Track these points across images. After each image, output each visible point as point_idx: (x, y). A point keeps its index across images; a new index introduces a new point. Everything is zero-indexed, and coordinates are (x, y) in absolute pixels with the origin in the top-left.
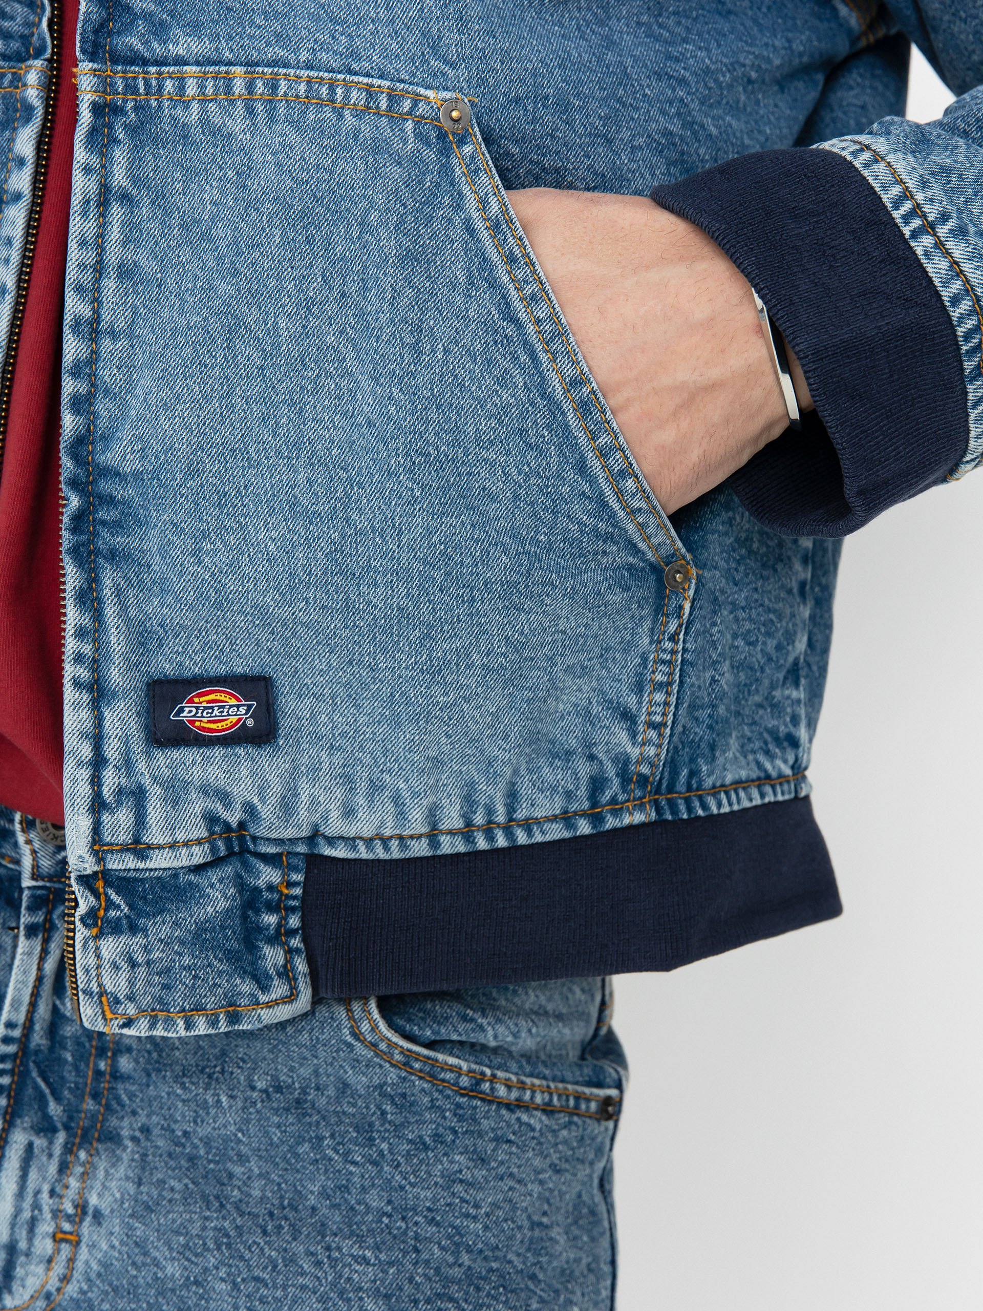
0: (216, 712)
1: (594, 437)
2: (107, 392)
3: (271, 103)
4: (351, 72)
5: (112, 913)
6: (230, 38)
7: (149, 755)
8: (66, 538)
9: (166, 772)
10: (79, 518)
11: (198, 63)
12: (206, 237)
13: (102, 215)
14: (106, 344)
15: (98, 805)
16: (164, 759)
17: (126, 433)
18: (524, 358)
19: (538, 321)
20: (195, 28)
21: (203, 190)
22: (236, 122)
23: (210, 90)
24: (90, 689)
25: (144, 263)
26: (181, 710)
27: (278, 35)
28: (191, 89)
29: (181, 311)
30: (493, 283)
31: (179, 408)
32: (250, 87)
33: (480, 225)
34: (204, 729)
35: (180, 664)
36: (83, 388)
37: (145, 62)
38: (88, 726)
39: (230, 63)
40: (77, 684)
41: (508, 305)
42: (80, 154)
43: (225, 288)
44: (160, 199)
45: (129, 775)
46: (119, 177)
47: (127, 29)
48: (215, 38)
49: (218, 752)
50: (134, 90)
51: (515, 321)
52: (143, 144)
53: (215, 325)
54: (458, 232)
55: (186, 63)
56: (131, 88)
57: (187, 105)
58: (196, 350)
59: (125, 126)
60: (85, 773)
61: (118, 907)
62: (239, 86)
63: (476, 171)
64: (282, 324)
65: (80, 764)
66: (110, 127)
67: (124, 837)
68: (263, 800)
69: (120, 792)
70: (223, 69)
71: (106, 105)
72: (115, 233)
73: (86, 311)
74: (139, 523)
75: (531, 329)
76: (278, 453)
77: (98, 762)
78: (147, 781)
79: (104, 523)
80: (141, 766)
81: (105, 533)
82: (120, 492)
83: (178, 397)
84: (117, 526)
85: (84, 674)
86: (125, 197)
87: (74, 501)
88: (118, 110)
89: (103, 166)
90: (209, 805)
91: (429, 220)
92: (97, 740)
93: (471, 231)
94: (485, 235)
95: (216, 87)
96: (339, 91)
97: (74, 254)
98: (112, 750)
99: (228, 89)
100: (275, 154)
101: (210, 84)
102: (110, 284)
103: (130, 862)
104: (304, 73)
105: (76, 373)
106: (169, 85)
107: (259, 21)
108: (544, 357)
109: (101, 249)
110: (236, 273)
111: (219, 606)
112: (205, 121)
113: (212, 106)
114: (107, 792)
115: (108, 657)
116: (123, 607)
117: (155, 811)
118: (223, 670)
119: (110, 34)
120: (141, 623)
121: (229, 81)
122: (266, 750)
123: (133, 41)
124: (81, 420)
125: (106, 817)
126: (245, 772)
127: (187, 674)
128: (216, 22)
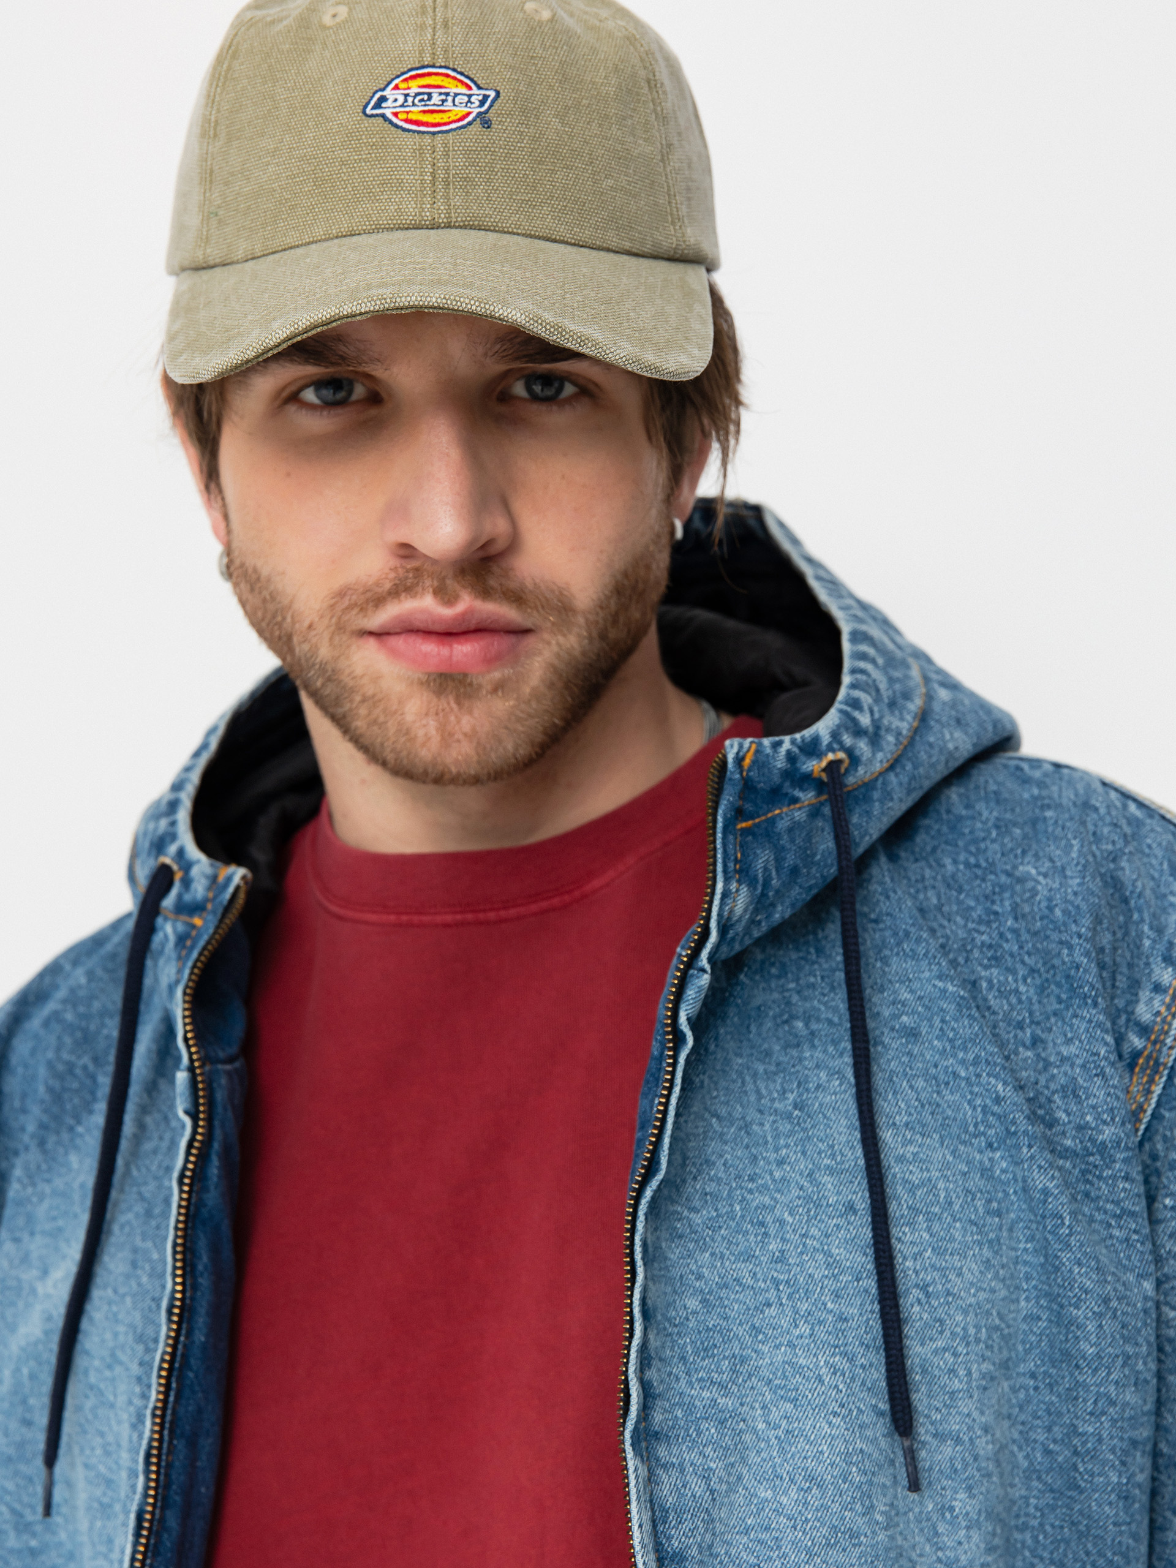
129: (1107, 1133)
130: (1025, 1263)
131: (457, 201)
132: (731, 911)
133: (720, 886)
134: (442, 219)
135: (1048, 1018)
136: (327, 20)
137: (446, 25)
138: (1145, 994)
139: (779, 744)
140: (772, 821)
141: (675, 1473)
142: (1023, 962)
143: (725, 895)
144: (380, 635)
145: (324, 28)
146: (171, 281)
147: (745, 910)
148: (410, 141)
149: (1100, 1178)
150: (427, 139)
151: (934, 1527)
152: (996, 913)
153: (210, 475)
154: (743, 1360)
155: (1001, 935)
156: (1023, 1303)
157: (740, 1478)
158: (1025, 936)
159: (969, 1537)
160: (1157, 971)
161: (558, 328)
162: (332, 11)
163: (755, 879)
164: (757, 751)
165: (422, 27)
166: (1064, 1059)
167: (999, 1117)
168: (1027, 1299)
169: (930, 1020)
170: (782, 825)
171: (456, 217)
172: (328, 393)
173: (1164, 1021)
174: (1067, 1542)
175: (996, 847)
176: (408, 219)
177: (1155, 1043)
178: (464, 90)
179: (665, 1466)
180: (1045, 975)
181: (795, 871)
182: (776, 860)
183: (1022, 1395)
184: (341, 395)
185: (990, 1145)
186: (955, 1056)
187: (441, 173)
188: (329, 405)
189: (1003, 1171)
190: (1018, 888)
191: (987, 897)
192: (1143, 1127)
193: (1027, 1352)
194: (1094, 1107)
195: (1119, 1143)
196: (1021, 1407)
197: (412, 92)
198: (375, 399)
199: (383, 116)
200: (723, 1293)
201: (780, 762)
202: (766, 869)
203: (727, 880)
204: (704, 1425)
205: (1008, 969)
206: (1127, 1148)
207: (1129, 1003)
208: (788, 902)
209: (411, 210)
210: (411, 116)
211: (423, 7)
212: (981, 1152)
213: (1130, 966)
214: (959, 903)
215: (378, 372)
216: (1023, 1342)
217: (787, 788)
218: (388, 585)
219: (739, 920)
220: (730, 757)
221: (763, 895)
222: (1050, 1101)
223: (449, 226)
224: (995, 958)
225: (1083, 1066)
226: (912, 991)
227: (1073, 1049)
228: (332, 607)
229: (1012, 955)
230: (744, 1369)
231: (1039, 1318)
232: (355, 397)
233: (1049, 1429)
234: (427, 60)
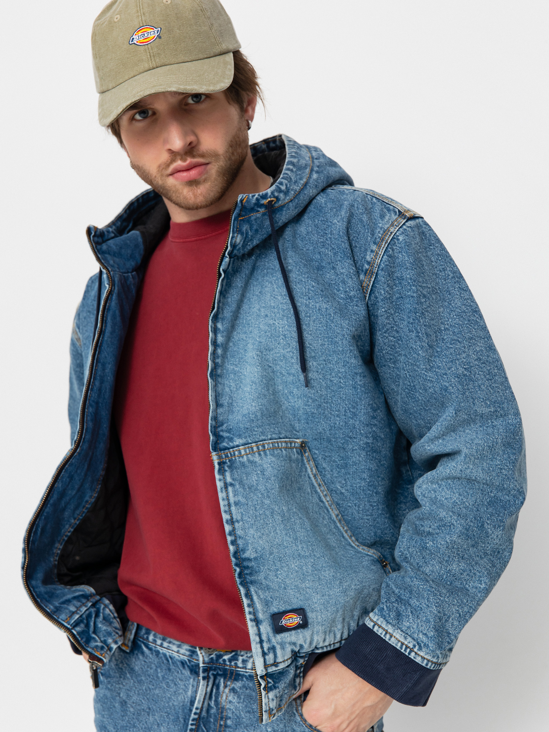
0: (291, 620)
1: (344, 528)
2: (240, 537)
3: (264, 451)
4: (281, 438)
5: (270, 685)
6: (250, 436)
7: (275, 636)
8: (238, 580)
9: (280, 640)
10: (240, 574)
11: (242, 445)
12: (256, 489)
13: (226, 491)
14: (236, 525)
15: (264, 654)
16: (279, 637)
17: (250, 547)
18: (326, 511)
19: (328, 501)
20: (240, 436)
21: (252, 478)
22: (257, 458)
23: (248, 452)
24: (255, 621)
25: (241, 500)
26: (282, 622)
27: (262, 433)
28: (243, 452)
29: (256, 510)
30: (316, 492)
31: (264, 537)
32: (258, 448)
33: (312, 476)
34: (288, 626)
35: (279, 608)
36: (233, 538)
37: (229, 449)
38: (256, 632)
39: (251, 443)
40: (251, 620)
41: (320, 498)
42: (217, 476)
43: (267, 502)
44: (241, 483)
45: (270, 644)
46: (229, 479)
47: (223, 442)
48: (246, 438)
49: (293, 632)
50: (228, 457)
51: (322, 502)
52: (233, 470)
53: (268, 513)
54: (307, 479)
55: (239, 446)
56: (227, 456)
57: (243, 457)
58: (264, 521)
59: (228, 466)
60: (259, 646)
61: (271, 683)
62: (255, 449)
63: (309, 461)
64: (284, 508)
65: (257, 643)
66: (224, 467)
67: (272, 662)
68: (305, 643)
69: (269, 649)
70: (250, 445)
71: (221, 462)
72: (231, 495)
73: (228, 517)
74: (256, 572)
75: (327, 503)
76: (292, 542)
77: (261, 642)
78: (275, 644)
79: (247, 574)
80: (273, 640)
81: (248, 577)
82: (250, 564)
83: (263, 534)
84: (251, 574)
85: (252, 617)
86: (231, 485)
87: (238, 570)
88: (224, 463)
89: (224, 478)
90: (292, 647)
91: (301, 476)
92: (259, 635)
93: (309, 478)
94: (313, 479)
95: (249, 450)
96: (280, 444)
97: (222, 503)
98: (264, 637)
99: (253, 450)
100: (270, 464)
101: (247, 450)
102: (233, 508)
103: (274, 669)
104: (270, 441)
105: (230, 534)
106: (237, 453)
107: (256, 429)
108: (330, 510)
109: (228, 500)
110: (269, 497)
111: (285, 588)
112: (249, 460)
113: (249, 456)
114: (265, 650)
115: (257, 611)
116: (259, 596)
117: (279, 652)
118: (290, 608)
119: (218, 444)
120: (265, 599)
121: (252, 448)
122: (306, 629)
123: (225, 444)
124: (234, 547)
125: (267, 657)
126: (301, 637)
127: (281, 611)
128: (245, 433)
129: (352, 293)
130: (319, 330)
131: (157, 60)
132: (235, 241)
133: (231, 235)
134: (155, 66)
135: (337, 262)
136: (116, 20)
137: (144, 14)
138: (368, 253)
139: (254, 196)
140: (250, 217)
141: (222, 385)
142: (331, 246)
143: (232, 238)
144: (171, 174)
145: (115, 22)
146: (99, 95)
147: (241, 241)
148: (142, 48)
149: (350, 305)
150: (146, 46)
151: (288, 397)
152: (326, 233)
153: (121, 142)
154: (242, 358)
155: (326, 239)
156: (320, 341)
157: (240, 387)
158: (333, 239)
159: (298, 401)
160: (372, 246)
161: (185, 89)
162: (116, 17)
163: (243, 233)
164: (248, 198)
165: (138, 16)
166: (341, 273)
167: (313, 291)
168: (321, 340)
169: (296, 267)
170: (253, 218)
171: (158, 65)
172: (142, 115)
173: (374, 260)
174: (340, 404)
175: (329, 215)
176: (146, 69)
177: (372, 266)
178: (153, 30)
179: (220, 383)
180: (337, 250)
181: (257, 231)
182: (250, 227)
183: (322, 366)
184: (146, 115)
185: (309, 298)
186: (302, 276)
187: (152, 54)
188: (145, 118)
189: (312, 305)
190: (333, 226)
191: (324, 229)
192: (369, 290)
193: (322, 354)
194: (349, 286)
195: (355, 296)
196: (322, 370)
197: (140, 35)
198: (154, 113)
199: (134, 43)
200: (239, 342)
201: (254, 201)
202: (246, 230)
203: (233, 233)
204: (231, 375)
205: (326, 248)
206: (357, 298)
207: (365, 255)
208: (257, 239)
209: (147, 66)
210: (141, 41)
211: (137, 10)
212: (306, 300)
213: (365, 245)
214: (317, 231)
215: (152, 107)
216: (321, 352)
217: (256, 208)
218: (169, 161)
219: (239, 243)
220: (239, 200)
221: (246, 237)
222: (339, 284)
223: (157, 67)
224: (323, 245)
225: (346, 275)
226: (293, 260)
227: (344, 271)
228: (158, 171)
229: (328, 244)
230: (242, 360)
231: (325, 345)
232: (149, 115)
233: (331, 374)
234: (141, 25)
